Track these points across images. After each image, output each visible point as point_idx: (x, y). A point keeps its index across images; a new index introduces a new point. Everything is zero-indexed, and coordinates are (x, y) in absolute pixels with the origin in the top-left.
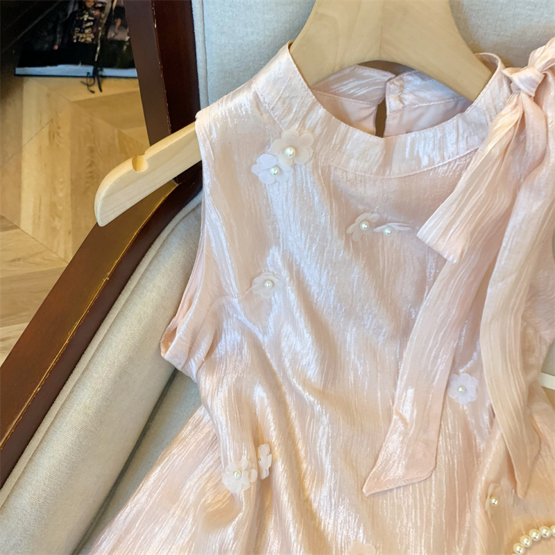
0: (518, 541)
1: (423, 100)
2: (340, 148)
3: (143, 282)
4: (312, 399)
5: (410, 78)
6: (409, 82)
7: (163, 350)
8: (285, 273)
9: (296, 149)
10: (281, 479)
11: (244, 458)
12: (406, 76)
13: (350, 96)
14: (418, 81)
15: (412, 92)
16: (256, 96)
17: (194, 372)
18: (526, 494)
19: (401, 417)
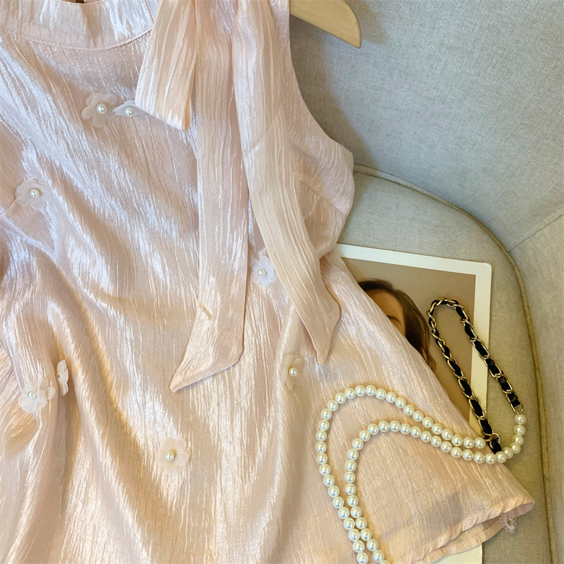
19: (205, 310)
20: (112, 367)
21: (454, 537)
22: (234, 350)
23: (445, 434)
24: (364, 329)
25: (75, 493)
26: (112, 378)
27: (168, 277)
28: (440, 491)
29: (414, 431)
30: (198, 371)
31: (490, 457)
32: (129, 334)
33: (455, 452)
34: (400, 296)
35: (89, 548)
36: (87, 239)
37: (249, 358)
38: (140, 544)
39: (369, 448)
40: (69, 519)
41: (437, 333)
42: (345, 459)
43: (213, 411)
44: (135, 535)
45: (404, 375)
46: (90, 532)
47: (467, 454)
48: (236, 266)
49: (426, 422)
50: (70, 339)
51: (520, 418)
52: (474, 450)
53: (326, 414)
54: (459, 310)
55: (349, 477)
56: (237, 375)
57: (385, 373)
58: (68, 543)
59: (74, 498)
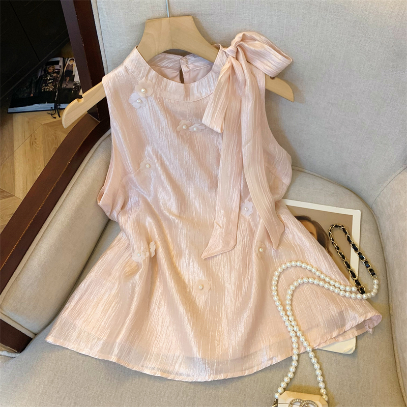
0: (276, 270)
1: (197, 66)
2: (166, 88)
3: (86, 168)
4: (173, 218)
5: (189, 57)
6: (190, 59)
7: (98, 201)
8: (154, 158)
9: (146, 89)
10: (161, 255)
11: (142, 248)
12: (188, 57)
13: (166, 67)
14: (193, 58)
15: (192, 63)
16: (126, 67)
17: (116, 216)
18: (278, 247)
19: (218, 224)
20: (174, 248)
21: (341, 333)
22: (232, 243)
23: (337, 285)
24: (296, 236)
25: (154, 303)
26: (174, 253)
27: (201, 210)
28: (334, 310)
29: (321, 283)
30: (215, 251)
31: (359, 296)
32: (184, 231)
33: (342, 293)
34: (314, 223)
35: (160, 328)
36: (169, 187)
37: (239, 247)
38: (187, 322)
39: (298, 290)
40: (151, 315)
41: (333, 240)
42: (286, 294)
43: (221, 270)
44: (184, 318)
45: (316, 257)
46: (160, 321)
47: (347, 294)
48: (234, 205)
49: (327, 279)
50: (156, 233)
51: (376, 281)
52: (351, 292)
53: (277, 273)
54: (344, 230)
55: (288, 302)
56: (233, 255)
57: (307, 257)
58: (150, 325)
59: (154, 305)
